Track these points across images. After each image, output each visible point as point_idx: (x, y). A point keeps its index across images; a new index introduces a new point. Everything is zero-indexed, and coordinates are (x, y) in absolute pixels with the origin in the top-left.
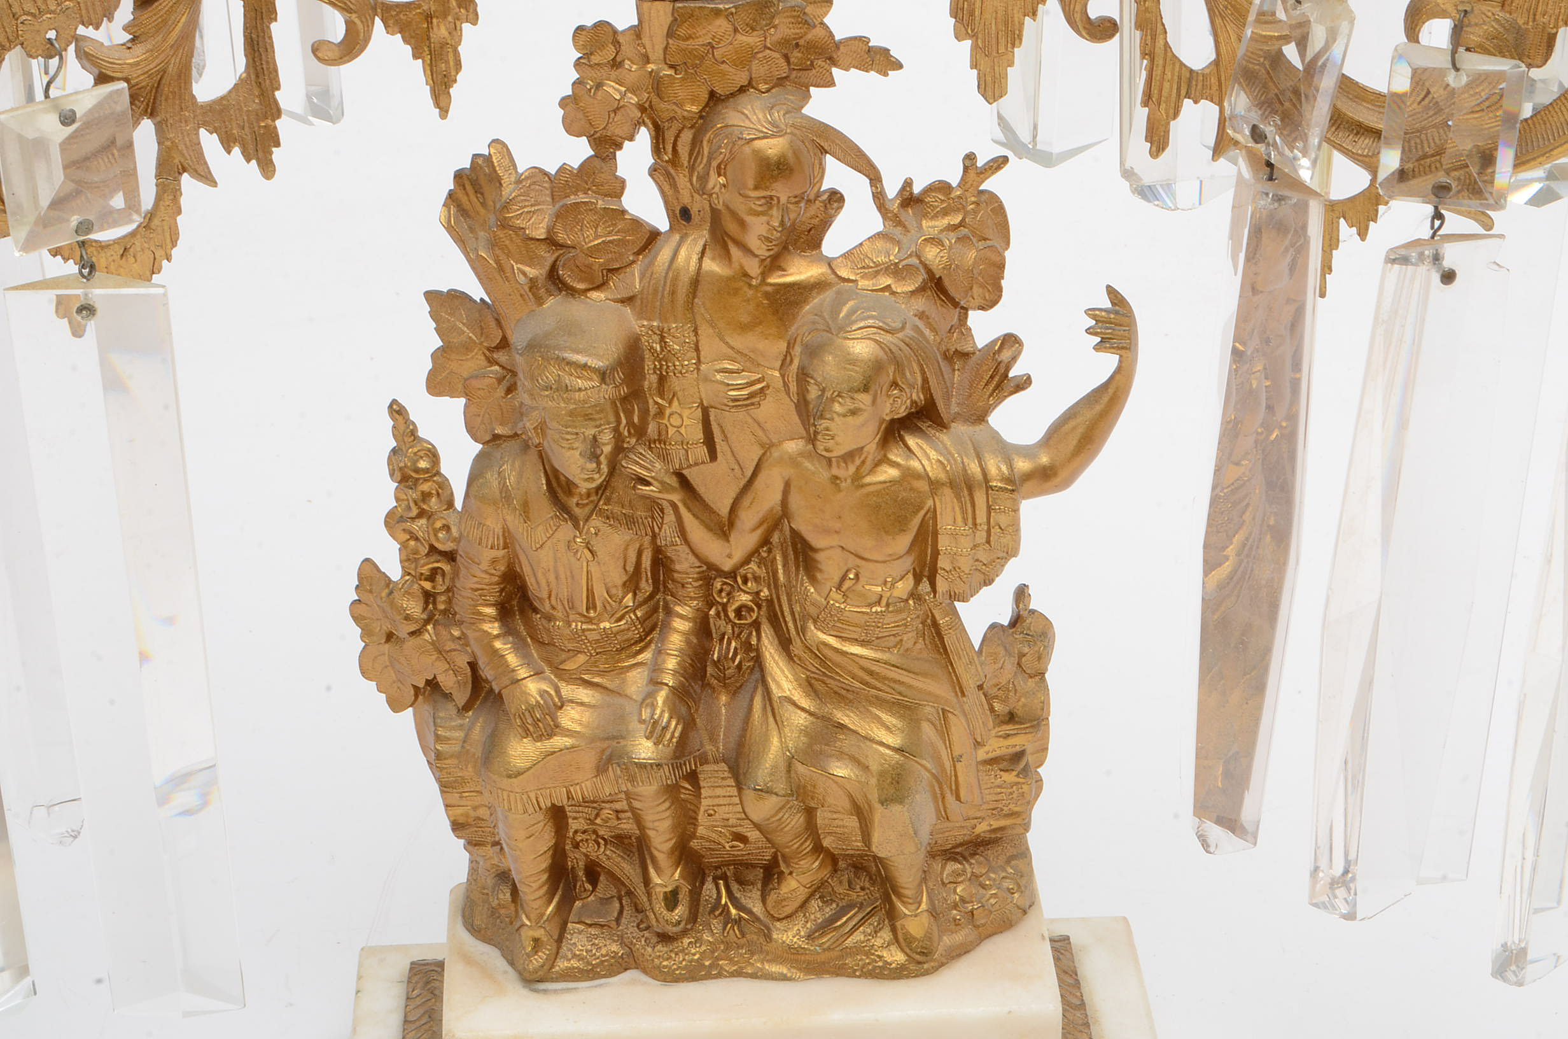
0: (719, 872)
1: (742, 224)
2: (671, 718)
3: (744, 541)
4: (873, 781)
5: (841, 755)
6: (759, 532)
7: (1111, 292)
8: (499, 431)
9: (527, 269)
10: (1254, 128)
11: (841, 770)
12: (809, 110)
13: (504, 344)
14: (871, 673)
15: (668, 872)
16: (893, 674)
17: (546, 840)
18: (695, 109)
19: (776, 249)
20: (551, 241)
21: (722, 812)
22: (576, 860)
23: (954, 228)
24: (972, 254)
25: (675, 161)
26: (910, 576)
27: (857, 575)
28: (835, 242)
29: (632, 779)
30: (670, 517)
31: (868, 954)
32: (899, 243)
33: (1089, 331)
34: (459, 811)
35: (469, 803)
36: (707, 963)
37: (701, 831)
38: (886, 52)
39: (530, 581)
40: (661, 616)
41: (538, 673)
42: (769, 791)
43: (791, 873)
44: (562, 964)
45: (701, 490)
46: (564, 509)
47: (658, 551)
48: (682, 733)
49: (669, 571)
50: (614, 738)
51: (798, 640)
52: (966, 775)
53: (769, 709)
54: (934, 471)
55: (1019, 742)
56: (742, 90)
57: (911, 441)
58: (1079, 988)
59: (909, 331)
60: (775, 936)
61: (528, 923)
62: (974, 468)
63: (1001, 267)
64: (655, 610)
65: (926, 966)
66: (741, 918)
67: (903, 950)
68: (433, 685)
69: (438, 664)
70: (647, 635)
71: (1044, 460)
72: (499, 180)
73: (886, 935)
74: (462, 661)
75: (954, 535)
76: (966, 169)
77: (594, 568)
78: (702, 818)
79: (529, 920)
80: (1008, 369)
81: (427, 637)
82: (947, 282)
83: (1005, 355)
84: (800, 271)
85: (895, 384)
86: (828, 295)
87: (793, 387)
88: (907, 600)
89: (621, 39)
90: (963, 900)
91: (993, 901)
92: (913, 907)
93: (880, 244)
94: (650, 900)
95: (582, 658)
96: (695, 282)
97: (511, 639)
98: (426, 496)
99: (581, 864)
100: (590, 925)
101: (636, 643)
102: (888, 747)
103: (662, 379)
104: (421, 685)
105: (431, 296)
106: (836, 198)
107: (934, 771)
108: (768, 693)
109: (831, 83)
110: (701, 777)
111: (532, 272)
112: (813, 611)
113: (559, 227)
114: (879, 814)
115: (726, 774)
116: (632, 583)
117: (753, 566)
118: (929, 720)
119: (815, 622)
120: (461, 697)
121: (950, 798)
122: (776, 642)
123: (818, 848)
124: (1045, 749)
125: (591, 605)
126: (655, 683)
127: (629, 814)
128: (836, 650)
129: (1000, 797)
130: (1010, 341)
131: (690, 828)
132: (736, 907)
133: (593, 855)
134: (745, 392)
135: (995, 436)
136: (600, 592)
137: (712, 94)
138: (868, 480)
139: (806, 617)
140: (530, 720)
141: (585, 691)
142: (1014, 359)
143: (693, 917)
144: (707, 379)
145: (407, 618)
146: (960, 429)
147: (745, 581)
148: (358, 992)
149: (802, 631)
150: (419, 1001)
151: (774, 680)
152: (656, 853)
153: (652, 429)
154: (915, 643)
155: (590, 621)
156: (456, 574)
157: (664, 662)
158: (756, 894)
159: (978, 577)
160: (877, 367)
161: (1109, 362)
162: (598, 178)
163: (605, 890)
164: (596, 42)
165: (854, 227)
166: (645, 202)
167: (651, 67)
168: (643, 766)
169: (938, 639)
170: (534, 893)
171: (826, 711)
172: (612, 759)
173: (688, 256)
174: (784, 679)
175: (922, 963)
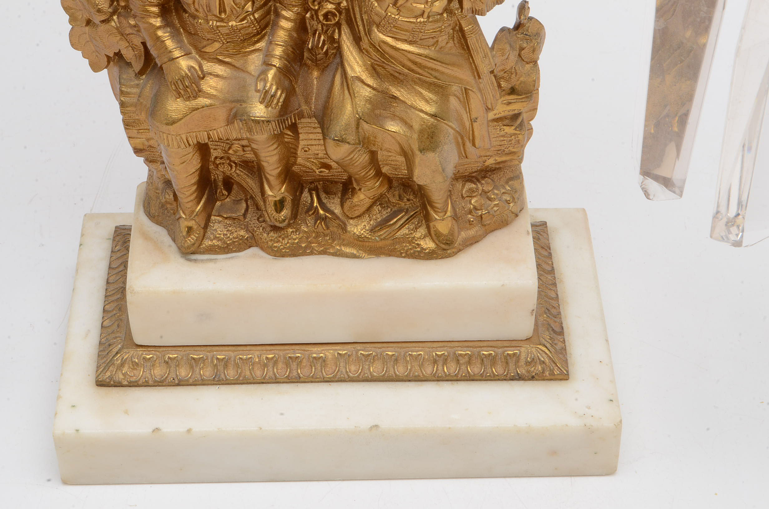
0: (312, 186)
2: (277, 89)
4: (415, 136)
5: (394, 117)
11: (393, 127)
14: (415, 63)
15: (277, 188)
16: (431, 64)
17: (195, 164)
21: (314, 149)
22: (217, 174)
29: (250, 130)
31: (410, 243)
34: (138, 141)
35: (144, 136)
36: (303, 245)
37: (299, 160)
40: (272, 17)
41: (187, 54)
42: (343, 141)
43: (360, 189)
44: (207, 243)
48: (285, 99)
50: (238, 101)
51: (366, 39)
52: (480, 130)
53: (345, 84)
55: (516, 107)
58: (551, 258)
60: (349, 228)
61: (184, 216)
64: (268, 13)
65: (449, 251)
66: (326, 217)
67: (434, 241)
68: (119, 55)
69: (121, 43)
70: (263, 30)
73: (422, 231)
74: (137, 41)
78: (299, 152)
79: (185, 214)
81: (113, 24)
88: (442, 14)
90: (475, 208)
91: (495, 209)
92: (441, 214)
94: (265, 205)
95: (217, 45)
97: (169, 29)
99: (221, 178)
100: (226, 218)
101: (254, 36)
102: (426, 113)
104: (111, 55)
107: (457, 129)
108: (344, 74)
110: (300, 126)
112: (377, 19)
114: (419, 158)
115: (317, 125)
118: (455, 95)
119: (378, 26)
120: (138, 66)
121: (468, 145)
122: (351, 38)
123: (379, 173)
124: (535, 109)
125: (222, 10)
126: (267, 64)
127: (250, 149)
128: (392, 46)
129: (503, 143)
131: (292, 159)
132: (323, 209)
133: (228, 173)
139: (371, 23)
140: (181, 87)
141: (220, 67)
143: (295, 215)
145: (99, 11)
148: (81, 245)
149: (369, 33)
150: (119, 254)
151: (349, 65)
152: (268, 176)
154: (447, 43)
155: (222, 20)
157: (273, 50)
158: (337, 200)
163: (236, 196)
168: (258, 122)
169: (464, 40)
170: (187, 198)
171: (385, 88)
172: (237, 115)
174: (356, 64)
175: (446, 249)
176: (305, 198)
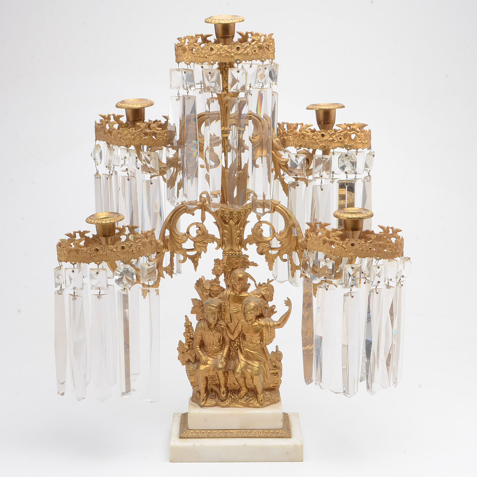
0: (231, 391)
1: (236, 286)
2: (224, 361)
3: (236, 335)
4: (254, 372)
5: (249, 368)
6: (238, 334)
8: (201, 318)
9: (206, 293)
10: (303, 272)
11: (249, 371)
12: (245, 271)
13: (202, 306)
15: (223, 388)
17: (205, 382)
18: (230, 270)
19: (241, 290)
20: (210, 290)
21: (232, 379)
23: (266, 289)
24: (269, 293)
25: (227, 278)
26: (260, 340)
27: (252, 340)
28: (249, 291)
29: (218, 370)
30: (225, 331)
31: (253, 404)
32: (258, 291)
33: (284, 303)
36: (229, 405)
37: (228, 383)
38: (256, 264)
39: (204, 341)
41: (205, 356)
42: (238, 373)
44: (206, 405)
45: (230, 327)
46: (210, 329)
47: (223, 337)
48: (226, 365)
49: (225, 340)
50: (216, 365)
51: (243, 351)
52: (268, 375)
53: (239, 362)
54: (263, 324)
55: (277, 371)
56: (236, 268)
57: (260, 319)
59: (259, 302)
62: (268, 323)
63: (273, 295)
64: (222, 347)
66: (234, 398)
67: (259, 404)
68: (189, 360)
69: (190, 357)
70: (221, 350)
71: (279, 323)
72: (203, 281)
75: (266, 333)
76: (268, 281)
77: (214, 339)
79: (202, 397)
80: (274, 310)
81: (188, 352)
82: (265, 296)
83: (273, 308)
84: (244, 294)
85: (257, 310)
86: (248, 297)
87: (243, 311)
88: (259, 344)
89: (220, 261)
90: (268, 397)
91: (273, 398)
94: (220, 394)
95: (212, 353)
96: (229, 295)
97: (201, 351)
98: (189, 329)
100: (211, 399)
101: (219, 351)
102: (257, 367)
103: (225, 310)
104: (187, 361)
105: (192, 299)
106: (249, 284)
108: (239, 359)
109: (249, 268)
111: (207, 294)
113: (211, 287)
114: (255, 377)
116: (219, 341)
117: (237, 340)
118: (262, 363)
119: (246, 347)
120: (193, 361)
121: (266, 378)
122: (240, 351)
123: (246, 386)
124: (282, 375)
125: (213, 345)
126: (222, 357)
127: (218, 380)
128: (249, 351)
130: (274, 306)
132: (233, 396)
133: (212, 387)
134: (236, 311)
135: (272, 319)
136: (214, 342)
137: (232, 268)
138: (253, 325)
140: (203, 363)
141: (212, 359)
142: (275, 308)
143: (227, 397)
144: (231, 310)
145: (186, 349)
146: (267, 318)
147: (236, 342)
149: (244, 349)
152: (221, 385)
153: (223, 318)
154: (260, 351)
155: (213, 347)
156: (193, 342)
157: (224, 354)
158: (237, 395)
159: (270, 341)
160: (255, 307)
161: (287, 308)
162: (217, 281)
163: (213, 394)
164: (217, 261)
165: (252, 289)
166: (223, 284)
167: (224, 265)
168: (220, 368)
169: (264, 351)
170: (203, 392)
171: (247, 362)
172: (215, 367)
173: (229, 292)
174: (241, 357)
175: (262, 406)
176: (229, 394)
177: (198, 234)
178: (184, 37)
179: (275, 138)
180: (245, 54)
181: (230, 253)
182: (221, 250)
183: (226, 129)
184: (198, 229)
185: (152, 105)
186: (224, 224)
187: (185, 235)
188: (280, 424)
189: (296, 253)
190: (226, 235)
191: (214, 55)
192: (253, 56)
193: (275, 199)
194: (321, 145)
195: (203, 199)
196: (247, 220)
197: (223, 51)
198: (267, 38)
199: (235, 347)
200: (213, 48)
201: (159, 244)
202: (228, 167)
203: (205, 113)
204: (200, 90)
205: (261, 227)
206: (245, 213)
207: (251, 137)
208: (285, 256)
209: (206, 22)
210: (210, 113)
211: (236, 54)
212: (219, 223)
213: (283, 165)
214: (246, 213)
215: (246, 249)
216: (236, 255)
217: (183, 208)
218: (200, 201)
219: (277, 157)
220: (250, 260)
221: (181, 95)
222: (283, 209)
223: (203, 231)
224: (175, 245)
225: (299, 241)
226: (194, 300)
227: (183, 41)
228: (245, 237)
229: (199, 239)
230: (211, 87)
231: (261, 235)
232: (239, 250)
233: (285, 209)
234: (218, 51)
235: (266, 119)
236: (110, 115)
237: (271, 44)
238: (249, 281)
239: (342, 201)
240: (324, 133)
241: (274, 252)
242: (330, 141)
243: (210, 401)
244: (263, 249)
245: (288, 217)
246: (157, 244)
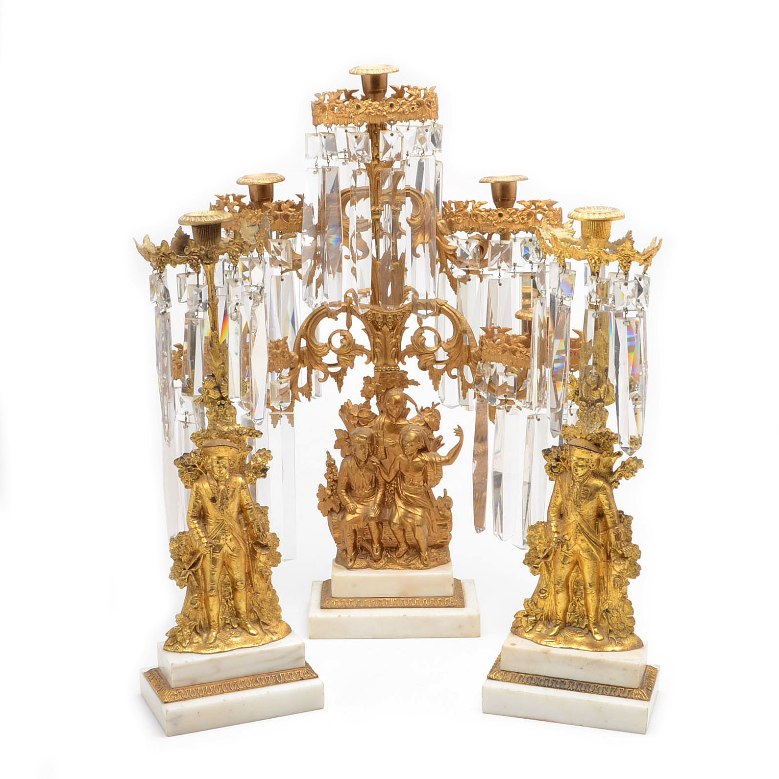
1: (392, 411)
2: (378, 509)
3: (392, 475)
4: (416, 522)
5: (409, 517)
6: (395, 473)
7: (458, 426)
10: (478, 390)
11: (410, 521)
12: (404, 392)
13: (349, 438)
14: (415, 500)
15: (377, 544)
17: (353, 537)
18: (384, 391)
19: (398, 416)
20: (358, 417)
21: (387, 533)
23: (430, 415)
24: (434, 420)
25: (380, 401)
26: (422, 481)
27: (412, 480)
28: (409, 417)
30: (378, 470)
31: (416, 565)
32: (420, 417)
33: (454, 432)
36: (384, 566)
38: (417, 382)
39: (352, 483)
40: (376, 492)
41: (352, 503)
42: (396, 523)
43: (401, 549)
44: (355, 566)
45: (384, 465)
48: (379, 514)
49: (378, 482)
50: (367, 513)
51: (402, 495)
53: (396, 510)
54: (427, 459)
56: (392, 388)
57: (423, 454)
59: (421, 432)
62: (434, 459)
63: (439, 423)
64: (375, 490)
66: (390, 557)
67: (422, 564)
69: (333, 504)
70: (374, 495)
71: (447, 458)
72: (349, 406)
75: (430, 472)
76: (432, 404)
77: (364, 480)
79: (349, 555)
80: (440, 442)
81: (331, 499)
82: (429, 424)
83: (440, 439)
85: (419, 441)
86: (407, 426)
87: (401, 443)
88: (422, 486)
89: (371, 379)
90: (435, 557)
91: (442, 558)
92: (424, 554)
93: (417, 417)
95: (361, 499)
96: (384, 423)
97: (347, 496)
98: (332, 469)
101: (371, 496)
102: (419, 516)
103: (377, 442)
104: (329, 510)
105: (335, 430)
106: (409, 409)
107: (427, 522)
108: (396, 505)
109: (408, 388)
111: (354, 422)
113: (359, 414)
114: (417, 529)
116: (371, 483)
117: (394, 481)
119: (405, 490)
120: (337, 511)
121: (431, 531)
122: (398, 496)
123: (406, 542)
124: (452, 528)
126: (375, 503)
127: (369, 533)
128: (408, 496)
130: (441, 436)
131: (381, 536)
132: (390, 555)
134: (392, 444)
135: (438, 454)
136: (365, 484)
138: (414, 460)
140: (351, 511)
141: (361, 506)
142: (442, 440)
144: (385, 442)
145: (328, 494)
146: (431, 452)
147: (392, 484)
149: (402, 492)
151: (397, 503)
152: (374, 540)
153: (375, 453)
154: (424, 495)
155: (363, 491)
156: (337, 485)
157: (377, 499)
158: (394, 553)
159: (436, 483)
160: (416, 437)
161: (458, 438)
162: (367, 405)
163: (364, 552)
164: (367, 380)
165: (412, 414)
166: (375, 410)
167: (377, 384)
168: (372, 517)
169: (428, 495)
170: (350, 550)
171: (407, 509)
172: (366, 517)
173: (383, 419)
174: (399, 503)
175: (426, 567)
176: (384, 553)
177: (342, 344)
178: (323, 93)
179: (440, 220)
180: (400, 112)
181: (384, 368)
182: (372, 365)
183: (377, 209)
184: (343, 337)
185: (282, 180)
186: (375, 331)
187: (327, 346)
188: (450, 591)
189: (469, 367)
190: (378, 345)
191: (361, 115)
192: (410, 115)
193: (441, 298)
194: (498, 227)
195: (348, 298)
196: (406, 325)
197: (372, 109)
198: (428, 92)
199: (391, 491)
200: (361, 105)
201: (293, 357)
202: (381, 258)
203: (350, 189)
204: (344, 161)
205: (423, 335)
206: (402, 317)
207: (410, 218)
208: (454, 372)
209: (351, 73)
210: (357, 189)
211: (390, 113)
212: (369, 330)
213: (449, 254)
214: (404, 316)
215: (404, 363)
216: (391, 370)
217: (323, 311)
218: (345, 302)
219: (442, 244)
220: (409, 377)
221: (320, 166)
222: (451, 310)
223: (349, 340)
224: (314, 359)
225: (473, 351)
226: (338, 432)
227: (322, 98)
228: (403, 348)
229: (344, 351)
230: (358, 155)
231: (424, 343)
232: (395, 364)
233: (453, 310)
234: (366, 110)
235: (428, 196)
236: (229, 195)
237: (433, 99)
238: (409, 405)
239: (527, 300)
240: (502, 212)
241: (441, 367)
242: (509, 222)
243: (359, 562)
244: (426, 363)
245: (457, 320)
246: (291, 357)
